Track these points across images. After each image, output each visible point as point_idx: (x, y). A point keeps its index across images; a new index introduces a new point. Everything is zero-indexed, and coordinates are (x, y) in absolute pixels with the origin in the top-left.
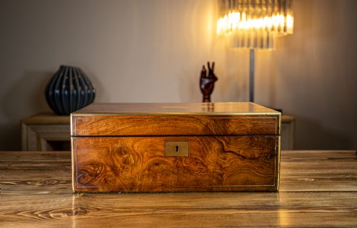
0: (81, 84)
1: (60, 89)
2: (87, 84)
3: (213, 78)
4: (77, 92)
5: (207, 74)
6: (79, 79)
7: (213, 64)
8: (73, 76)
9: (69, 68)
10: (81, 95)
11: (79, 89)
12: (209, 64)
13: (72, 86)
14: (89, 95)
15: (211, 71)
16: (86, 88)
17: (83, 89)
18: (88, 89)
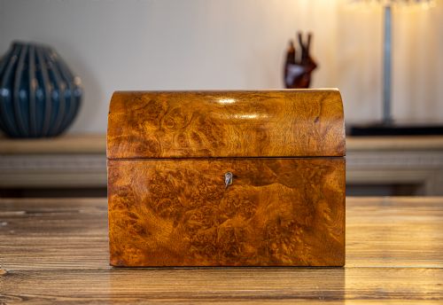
0: (52, 78)
1: (11, 87)
2: (63, 79)
3: (309, 64)
4: (44, 93)
5: (298, 56)
6: (50, 72)
7: (310, 37)
8: (37, 62)
9: (29, 46)
10: (52, 100)
11: (49, 87)
12: (300, 37)
13: (34, 83)
14: (68, 100)
15: (306, 50)
16: (62, 86)
17: (56, 87)
18: (68, 87)
